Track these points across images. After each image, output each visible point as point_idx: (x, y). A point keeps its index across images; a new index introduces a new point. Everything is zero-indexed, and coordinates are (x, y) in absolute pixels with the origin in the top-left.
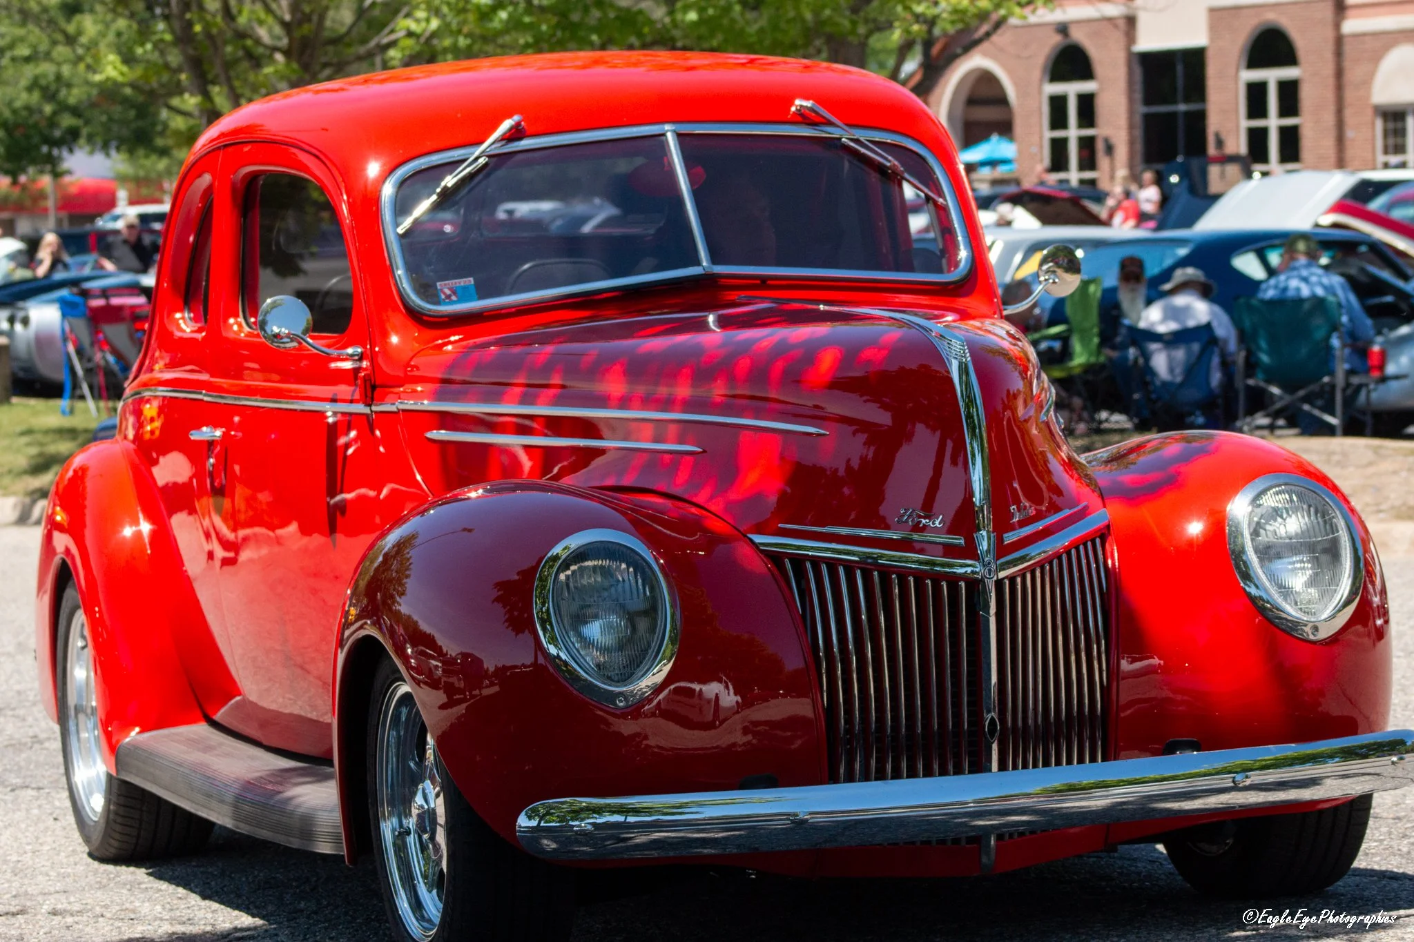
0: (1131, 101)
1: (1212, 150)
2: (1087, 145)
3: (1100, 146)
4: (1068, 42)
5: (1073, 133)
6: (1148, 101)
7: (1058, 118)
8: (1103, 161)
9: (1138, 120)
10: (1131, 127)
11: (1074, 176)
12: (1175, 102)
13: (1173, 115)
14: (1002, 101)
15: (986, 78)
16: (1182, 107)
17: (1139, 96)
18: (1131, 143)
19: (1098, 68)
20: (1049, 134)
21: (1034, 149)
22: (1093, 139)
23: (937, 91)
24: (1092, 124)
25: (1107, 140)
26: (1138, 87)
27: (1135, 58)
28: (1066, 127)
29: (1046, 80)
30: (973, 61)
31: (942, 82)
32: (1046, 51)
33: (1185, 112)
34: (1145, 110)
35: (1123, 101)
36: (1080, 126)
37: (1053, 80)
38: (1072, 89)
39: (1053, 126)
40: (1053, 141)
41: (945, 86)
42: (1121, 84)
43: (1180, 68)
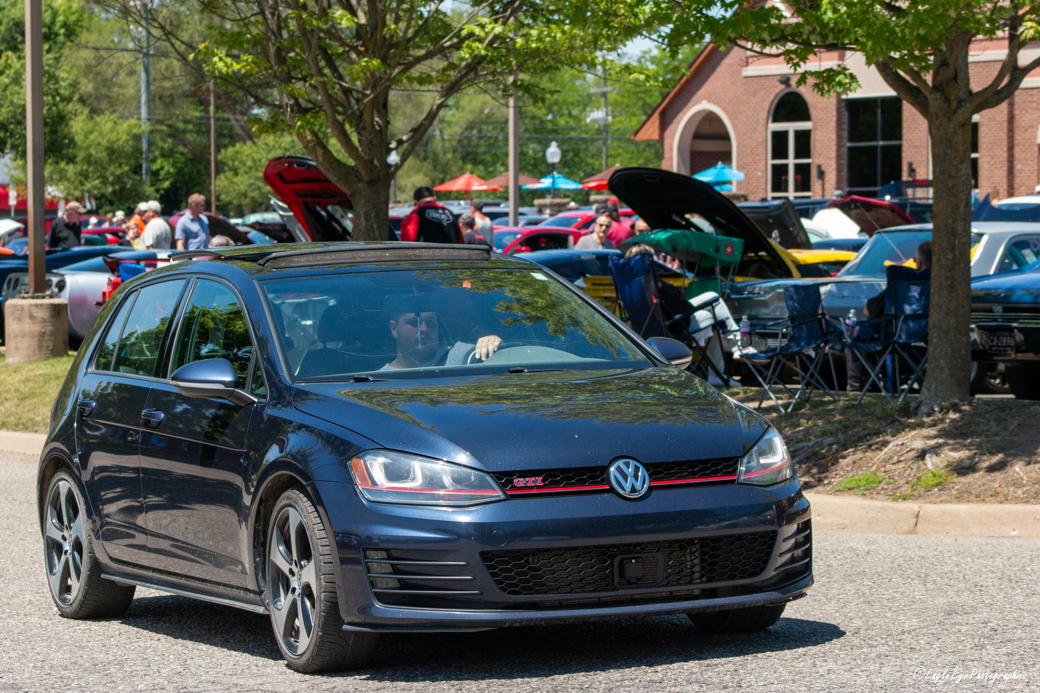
0: (839, 137)
1: (905, 177)
2: (803, 172)
3: (814, 172)
4: (789, 90)
5: (791, 161)
6: (854, 136)
7: (779, 148)
8: (816, 183)
9: (845, 151)
10: (839, 157)
11: (791, 194)
12: (875, 139)
13: (875, 148)
14: (726, 137)
15: (710, 118)
16: (881, 143)
17: (845, 134)
18: (839, 170)
19: (813, 112)
20: (771, 162)
21: (759, 174)
22: (808, 166)
23: (671, 127)
24: (807, 155)
25: (819, 167)
26: (846, 127)
27: (843, 104)
28: (786, 156)
29: (770, 120)
30: (699, 105)
31: (676, 120)
32: (772, 97)
33: (883, 147)
34: (849, 144)
35: (834, 137)
36: (797, 156)
37: (775, 120)
38: (790, 127)
39: (774, 157)
40: (774, 167)
41: (679, 123)
42: (833, 124)
43: (879, 111)
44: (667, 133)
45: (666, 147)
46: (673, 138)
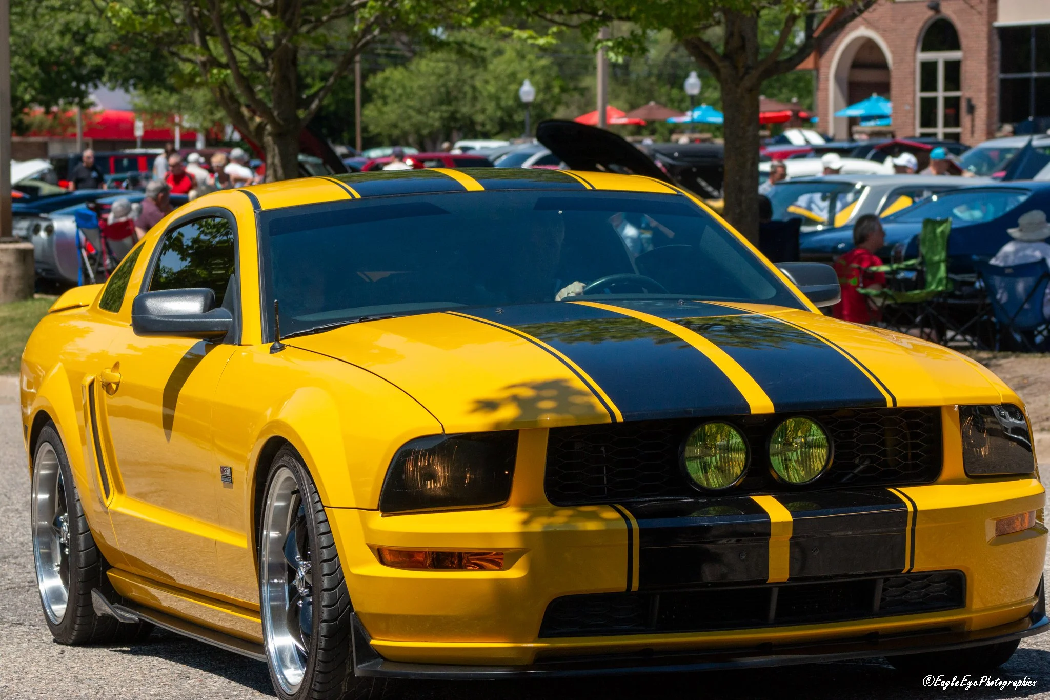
0: (990, 67)
2: (953, 105)
3: (963, 105)
4: (938, 17)
5: (941, 94)
6: (1004, 69)
7: (928, 82)
8: (965, 119)
9: (996, 84)
10: (990, 90)
11: (940, 131)
12: (1028, 70)
13: (1027, 80)
14: (882, 65)
15: (869, 45)
16: (1034, 75)
17: (997, 64)
18: (990, 105)
19: (964, 41)
20: (919, 95)
21: (908, 107)
22: (957, 100)
23: (827, 55)
24: (957, 87)
25: (969, 101)
26: (997, 56)
27: (995, 32)
28: (934, 89)
29: (919, 47)
30: (858, 31)
31: (832, 48)
32: (920, 24)
33: (1036, 79)
34: (1002, 76)
35: (984, 68)
36: (947, 89)
37: (925, 48)
38: (941, 57)
39: (924, 88)
40: (923, 100)
41: (835, 51)
42: (984, 54)
43: (1033, 40)
44: (823, 61)
45: (822, 77)
46: (829, 67)
